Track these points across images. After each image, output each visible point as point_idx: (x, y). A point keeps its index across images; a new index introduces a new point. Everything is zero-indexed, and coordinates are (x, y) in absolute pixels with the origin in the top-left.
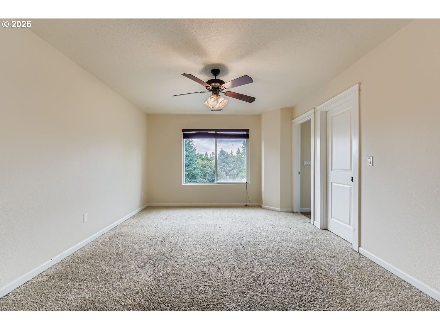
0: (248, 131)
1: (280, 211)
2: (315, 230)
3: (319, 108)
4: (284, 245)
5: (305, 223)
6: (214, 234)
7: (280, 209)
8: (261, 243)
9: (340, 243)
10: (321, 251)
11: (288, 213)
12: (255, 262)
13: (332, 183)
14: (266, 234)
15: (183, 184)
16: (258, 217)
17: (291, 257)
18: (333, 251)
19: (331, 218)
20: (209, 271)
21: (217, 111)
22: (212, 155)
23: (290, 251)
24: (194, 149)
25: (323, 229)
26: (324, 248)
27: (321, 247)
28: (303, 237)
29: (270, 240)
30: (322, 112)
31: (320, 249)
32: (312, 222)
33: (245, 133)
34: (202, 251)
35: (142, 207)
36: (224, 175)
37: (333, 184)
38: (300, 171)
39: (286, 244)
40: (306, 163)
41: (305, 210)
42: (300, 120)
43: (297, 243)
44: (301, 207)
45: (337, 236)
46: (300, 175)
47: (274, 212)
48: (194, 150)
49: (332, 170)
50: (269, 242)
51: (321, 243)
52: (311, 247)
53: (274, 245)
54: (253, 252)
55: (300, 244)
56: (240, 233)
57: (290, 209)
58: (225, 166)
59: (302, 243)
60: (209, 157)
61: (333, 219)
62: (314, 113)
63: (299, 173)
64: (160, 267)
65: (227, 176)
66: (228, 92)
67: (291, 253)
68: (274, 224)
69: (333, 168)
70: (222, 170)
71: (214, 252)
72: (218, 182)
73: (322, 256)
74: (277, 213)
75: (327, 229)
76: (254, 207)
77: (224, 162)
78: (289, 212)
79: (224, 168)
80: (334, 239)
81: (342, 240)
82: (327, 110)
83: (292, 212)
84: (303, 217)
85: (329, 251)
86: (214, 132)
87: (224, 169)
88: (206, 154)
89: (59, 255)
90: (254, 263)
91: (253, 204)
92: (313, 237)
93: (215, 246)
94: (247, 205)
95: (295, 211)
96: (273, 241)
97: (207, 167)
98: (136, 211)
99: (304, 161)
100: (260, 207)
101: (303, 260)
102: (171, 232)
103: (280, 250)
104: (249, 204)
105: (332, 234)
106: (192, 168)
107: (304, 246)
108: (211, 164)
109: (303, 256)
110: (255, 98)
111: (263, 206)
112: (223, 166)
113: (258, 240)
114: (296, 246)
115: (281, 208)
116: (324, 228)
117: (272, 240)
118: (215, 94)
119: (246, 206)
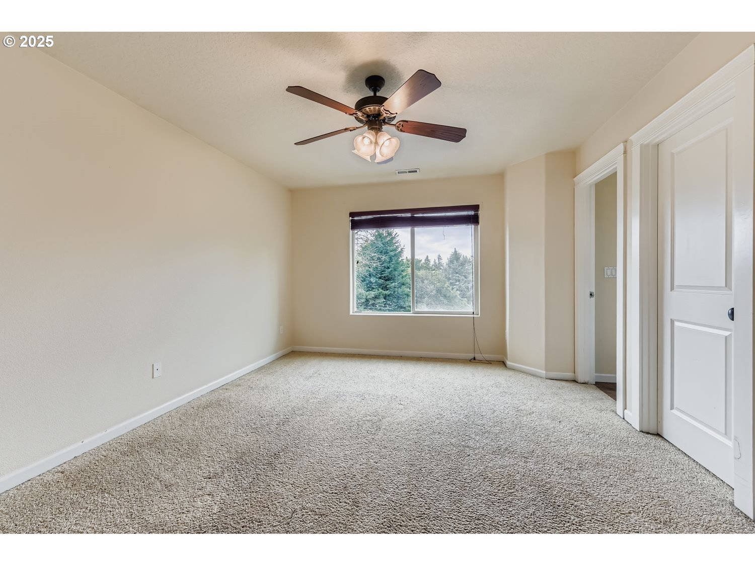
0: (476, 208)
1: (544, 376)
2: (624, 434)
3: (639, 138)
4: (531, 465)
5: (601, 411)
6: (383, 417)
7: (544, 372)
8: (476, 452)
9: (694, 481)
10: (630, 497)
11: (564, 383)
12: (445, 504)
13: (672, 322)
14: (496, 430)
15: (351, 313)
16: (490, 388)
17: (540, 503)
18: (667, 504)
19: (672, 408)
20: (333, 510)
21: (410, 172)
22: (437, 261)
23: (544, 486)
24: (400, 249)
25: (648, 433)
26: (640, 489)
27: (632, 485)
28: (588, 450)
29: (499, 448)
30: (644, 148)
31: (628, 491)
32: (619, 410)
33: (472, 213)
34: (341, 454)
35: (280, 352)
36: (456, 296)
37: (677, 324)
38: (593, 290)
39: (536, 463)
40: (608, 272)
41: (605, 378)
42: (591, 174)
43: (568, 465)
44: (597, 370)
45: (686, 458)
46: (593, 299)
47: (530, 378)
48: (399, 252)
49: (672, 289)
50: (498, 452)
51: (634, 471)
52: (604, 481)
53: (507, 461)
54: (449, 475)
55: (575, 467)
56: (437, 421)
57: (569, 375)
58: (459, 281)
59: (581, 466)
60: (432, 263)
61: (674, 411)
62: (625, 152)
63: (591, 295)
64: (245, 483)
65: (463, 299)
66: (402, 123)
67: (544, 490)
68: (523, 408)
69: (676, 283)
70: (455, 287)
71: (364, 461)
72: (416, 310)
73: (630, 513)
74: (536, 381)
75: (659, 435)
76: (489, 363)
77: (457, 273)
78: (566, 381)
79: (458, 283)
80: (676, 464)
81: (703, 471)
82: (658, 140)
83: (575, 381)
84: (600, 394)
85: (654, 503)
86: (409, 215)
87: (458, 285)
88: (427, 259)
89: (99, 435)
90: (441, 506)
91: (487, 356)
92: (615, 453)
93: (373, 448)
94: (474, 359)
95: (581, 379)
96: (506, 449)
97: (426, 282)
98: (268, 358)
99: (606, 268)
100: (503, 364)
101: (572, 518)
102: (305, 405)
103: (518, 477)
104: (478, 356)
105: (672, 449)
106: (396, 284)
107: (584, 475)
108: (432, 276)
109: (576, 503)
110: (464, 131)
111: (508, 363)
112: (456, 281)
113: (471, 443)
114: (561, 472)
115: (546, 370)
116: (653, 429)
117: (504, 447)
118: (372, 129)
119: (473, 361)
